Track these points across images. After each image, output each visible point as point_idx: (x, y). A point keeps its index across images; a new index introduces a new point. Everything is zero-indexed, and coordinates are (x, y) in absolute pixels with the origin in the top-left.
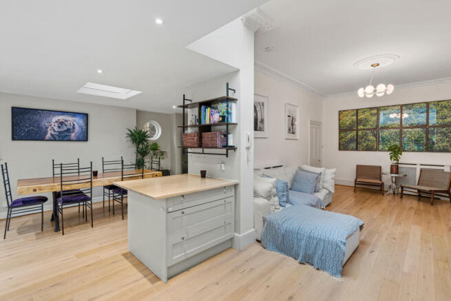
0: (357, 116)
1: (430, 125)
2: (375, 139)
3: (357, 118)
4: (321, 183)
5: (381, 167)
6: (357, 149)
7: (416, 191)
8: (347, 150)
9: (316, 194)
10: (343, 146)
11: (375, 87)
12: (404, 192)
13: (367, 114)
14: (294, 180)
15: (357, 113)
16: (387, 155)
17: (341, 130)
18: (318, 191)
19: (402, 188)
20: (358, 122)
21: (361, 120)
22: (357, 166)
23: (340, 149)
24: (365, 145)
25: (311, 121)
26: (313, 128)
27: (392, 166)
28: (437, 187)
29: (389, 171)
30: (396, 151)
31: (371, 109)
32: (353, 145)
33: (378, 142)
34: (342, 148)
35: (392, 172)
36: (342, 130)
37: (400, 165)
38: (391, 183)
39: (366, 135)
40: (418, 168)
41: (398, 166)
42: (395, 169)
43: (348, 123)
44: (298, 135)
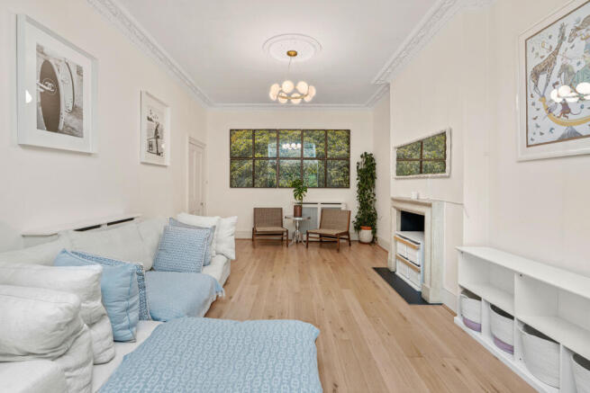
0: (254, 140)
1: (329, 156)
2: (275, 172)
3: (254, 142)
4: (214, 245)
5: (281, 209)
6: (253, 186)
7: (318, 236)
8: (241, 187)
9: (207, 270)
10: (235, 183)
11: (295, 84)
12: (310, 239)
13: (265, 137)
14: (161, 248)
15: (254, 135)
16: (290, 192)
17: (233, 158)
18: (209, 263)
19: (308, 234)
20: (256, 147)
21: (258, 145)
22: (255, 209)
23: (231, 186)
24: (263, 180)
25: (190, 138)
26: (193, 151)
27: (295, 206)
28: (339, 229)
29: (292, 213)
30: (299, 188)
31: (270, 131)
32: (249, 180)
33: (279, 176)
34: (235, 184)
35: (295, 216)
36: (235, 157)
37: (303, 206)
38: (294, 229)
39: (265, 166)
40: (319, 207)
41: (301, 207)
42: (298, 210)
43: (242, 148)
44: (167, 159)
